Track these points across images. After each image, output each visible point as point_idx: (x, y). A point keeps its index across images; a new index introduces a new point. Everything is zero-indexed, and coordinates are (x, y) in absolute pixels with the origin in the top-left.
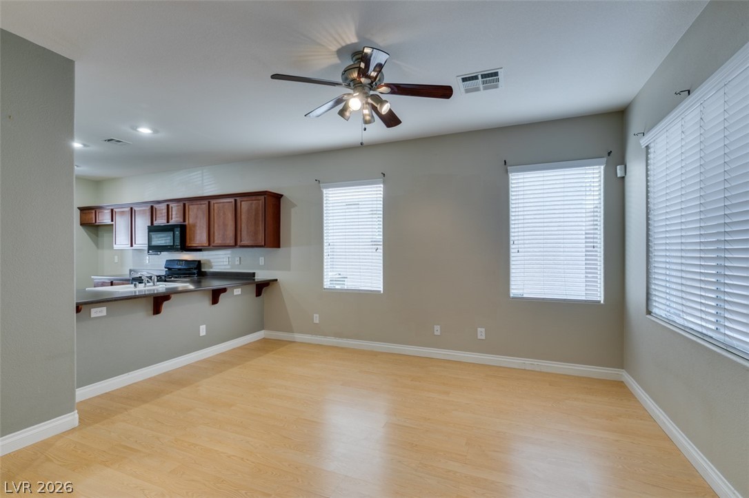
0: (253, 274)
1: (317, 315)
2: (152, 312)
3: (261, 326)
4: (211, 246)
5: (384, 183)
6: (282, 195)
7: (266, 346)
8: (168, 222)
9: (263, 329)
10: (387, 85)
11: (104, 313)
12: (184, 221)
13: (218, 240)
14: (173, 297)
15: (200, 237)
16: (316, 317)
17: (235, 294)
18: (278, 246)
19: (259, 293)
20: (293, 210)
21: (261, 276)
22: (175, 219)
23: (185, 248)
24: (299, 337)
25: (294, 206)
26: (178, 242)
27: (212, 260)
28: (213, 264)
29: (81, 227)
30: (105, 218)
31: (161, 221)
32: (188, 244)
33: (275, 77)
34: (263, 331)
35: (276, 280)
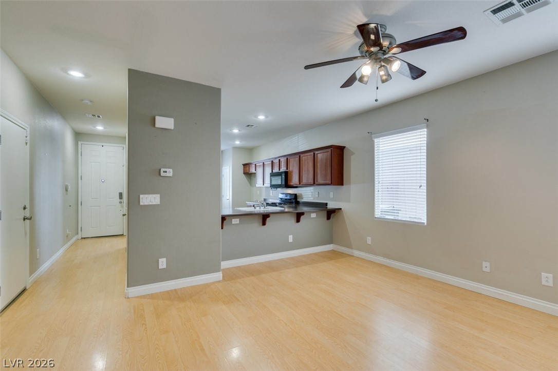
0: (326, 204)
1: (370, 238)
2: (261, 224)
3: (331, 241)
4: (300, 185)
5: (427, 127)
6: (345, 147)
7: (333, 255)
8: (279, 170)
9: (332, 243)
10: (399, 46)
11: (238, 222)
12: (287, 169)
13: (304, 181)
14: (271, 215)
15: (295, 180)
16: (369, 239)
17: (312, 216)
18: (342, 184)
19: (328, 218)
20: (352, 157)
21: (331, 205)
22: (283, 169)
23: (287, 185)
24: (356, 253)
25: (353, 154)
26: (283, 183)
27: (303, 194)
28: (303, 196)
29: (243, 175)
30: (252, 170)
31: (276, 170)
32: (289, 184)
33: (307, 67)
34: (332, 245)
35: (341, 209)
